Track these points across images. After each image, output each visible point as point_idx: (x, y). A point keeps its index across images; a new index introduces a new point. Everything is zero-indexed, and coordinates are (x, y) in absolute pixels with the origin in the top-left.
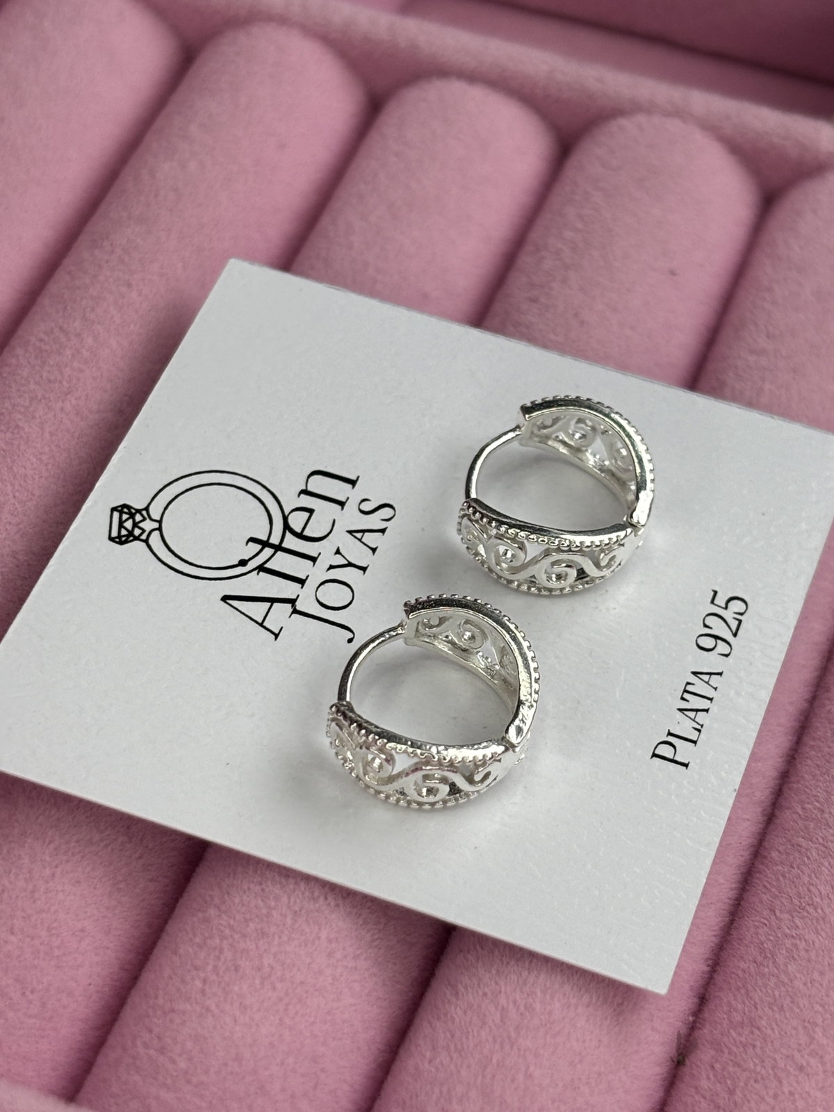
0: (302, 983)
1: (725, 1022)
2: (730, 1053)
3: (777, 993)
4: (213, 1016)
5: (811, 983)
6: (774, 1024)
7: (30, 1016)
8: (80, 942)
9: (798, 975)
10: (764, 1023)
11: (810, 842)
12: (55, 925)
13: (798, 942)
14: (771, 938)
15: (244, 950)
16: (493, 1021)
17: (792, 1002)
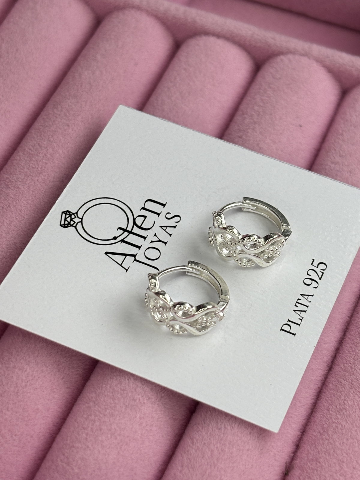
0: (128, 436)
1: (306, 458)
2: (307, 472)
3: (328, 447)
4: (90, 450)
5: (342, 443)
6: (326, 460)
7: (14, 446)
8: (36, 414)
9: (337, 440)
10: (321, 460)
11: (346, 382)
12: (26, 407)
13: (338, 425)
14: (327, 423)
15: (104, 422)
16: (208, 455)
17: (334, 452)
